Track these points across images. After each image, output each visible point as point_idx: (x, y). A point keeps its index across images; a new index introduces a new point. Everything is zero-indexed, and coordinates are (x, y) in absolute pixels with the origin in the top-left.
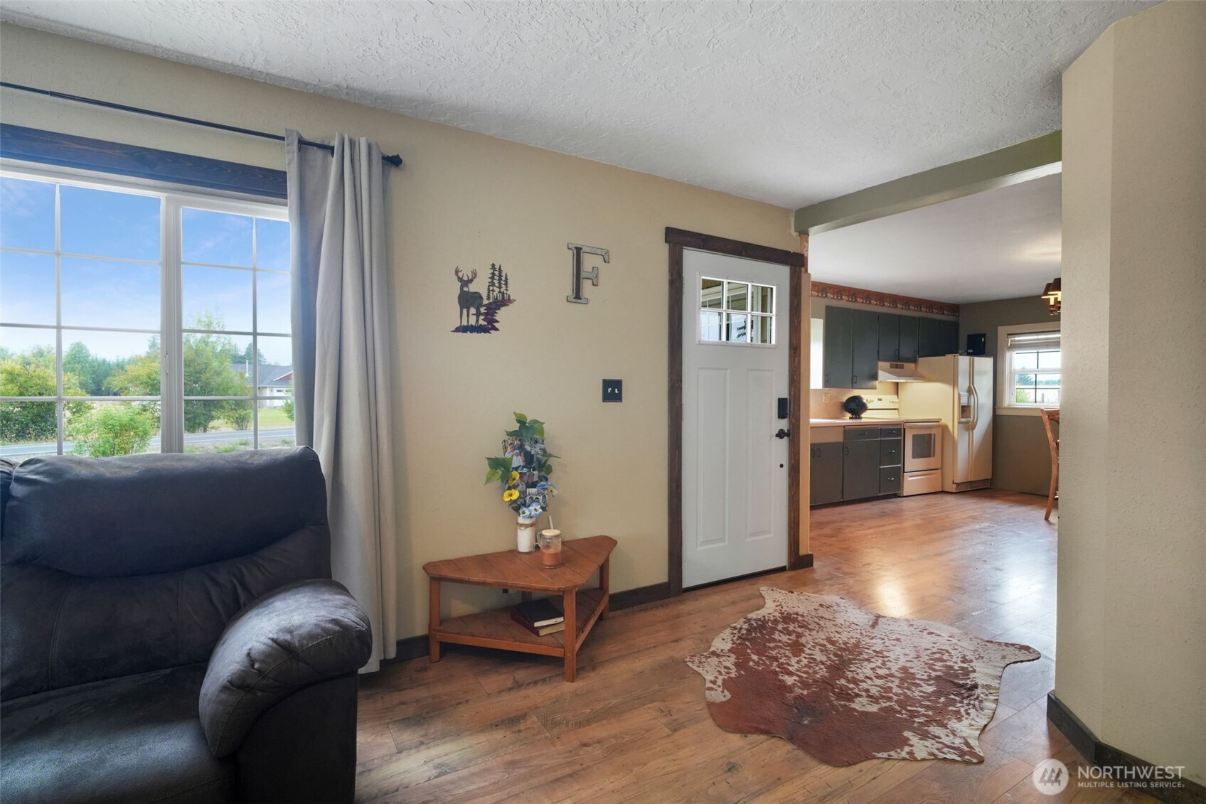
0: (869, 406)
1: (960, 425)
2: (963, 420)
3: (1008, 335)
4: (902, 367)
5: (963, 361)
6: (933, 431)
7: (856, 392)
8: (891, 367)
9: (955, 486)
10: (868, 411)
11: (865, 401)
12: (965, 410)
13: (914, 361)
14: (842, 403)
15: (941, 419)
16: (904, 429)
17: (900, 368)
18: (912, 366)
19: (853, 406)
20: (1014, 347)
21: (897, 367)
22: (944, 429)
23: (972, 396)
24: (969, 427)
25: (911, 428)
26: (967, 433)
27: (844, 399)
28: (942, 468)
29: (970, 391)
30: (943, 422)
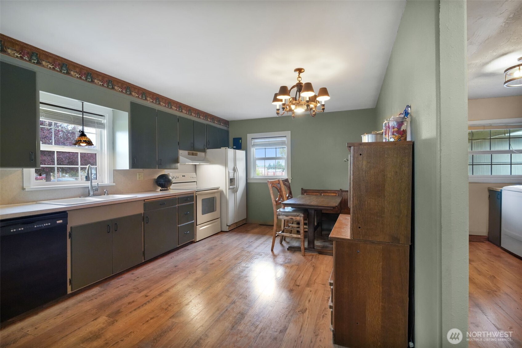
0: (174, 181)
1: (230, 190)
2: (231, 187)
3: (252, 138)
4: (196, 155)
5: (230, 152)
6: (216, 195)
7: (165, 172)
8: (189, 154)
9: (228, 227)
10: (173, 185)
11: (170, 178)
12: (232, 181)
13: (204, 151)
14: (155, 179)
15: (219, 187)
16: (196, 196)
17: (195, 155)
18: (203, 154)
19: (162, 181)
20: (254, 145)
21: (193, 154)
22: (221, 193)
23: (235, 173)
24: (234, 191)
25: (201, 195)
26: (234, 194)
27: (156, 177)
28: (220, 217)
29: (235, 170)
30: (220, 189)
